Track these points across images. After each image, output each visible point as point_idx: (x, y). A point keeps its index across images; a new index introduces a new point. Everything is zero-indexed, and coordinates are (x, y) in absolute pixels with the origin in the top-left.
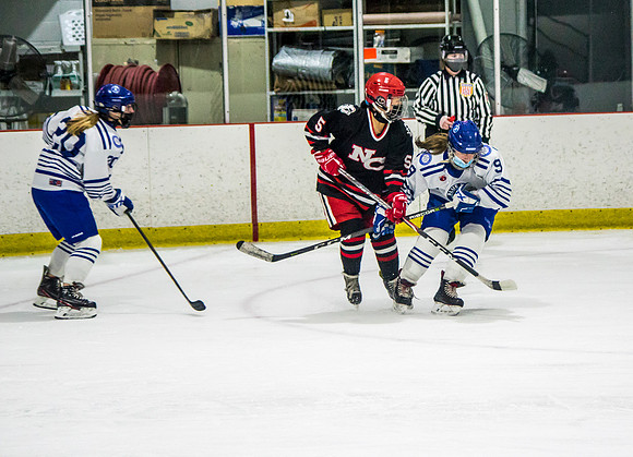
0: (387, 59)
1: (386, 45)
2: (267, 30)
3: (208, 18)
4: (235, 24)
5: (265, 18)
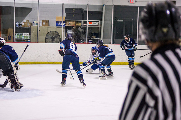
2: (65, 26)
4: (59, 24)
5: (65, 23)
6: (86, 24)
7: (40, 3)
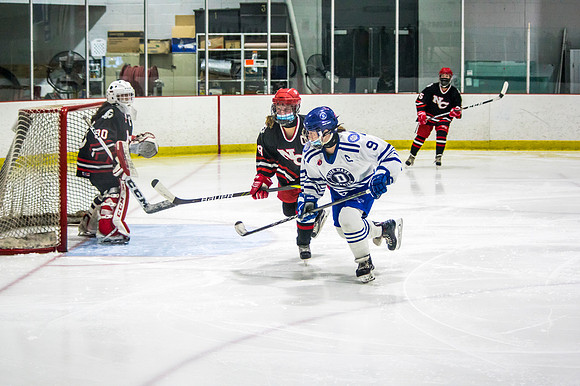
0: (259, 65)
1: (259, 58)
2: (198, 50)
3: (167, 43)
4: (180, 46)
5: (197, 44)
6: (266, 42)
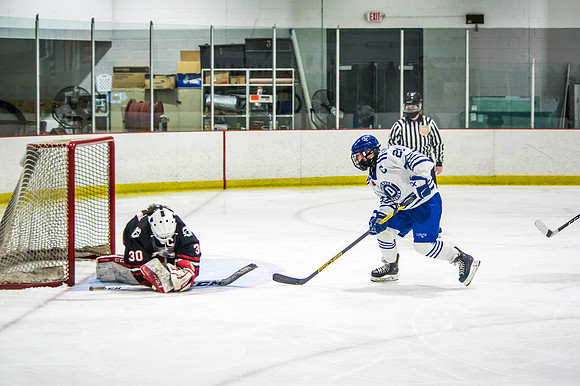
0: (264, 100)
1: (264, 93)
2: (203, 85)
3: (172, 79)
4: (185, 82)
5: (202, 79)
6: (272, 77)
7: (154, 27)
